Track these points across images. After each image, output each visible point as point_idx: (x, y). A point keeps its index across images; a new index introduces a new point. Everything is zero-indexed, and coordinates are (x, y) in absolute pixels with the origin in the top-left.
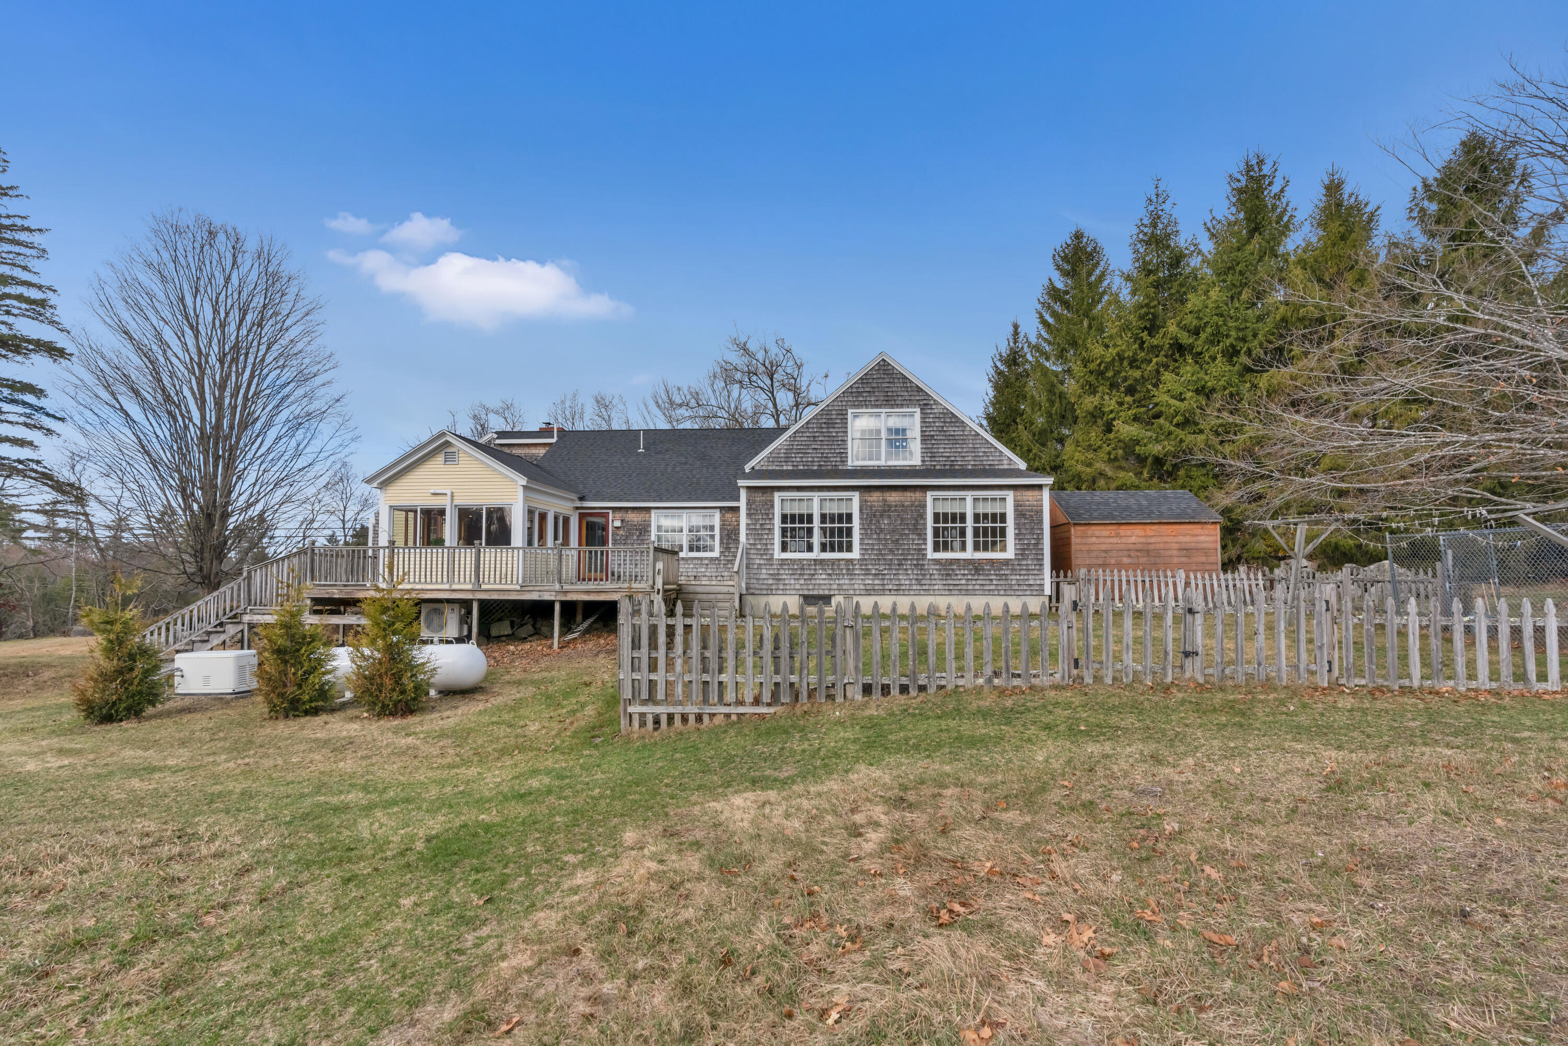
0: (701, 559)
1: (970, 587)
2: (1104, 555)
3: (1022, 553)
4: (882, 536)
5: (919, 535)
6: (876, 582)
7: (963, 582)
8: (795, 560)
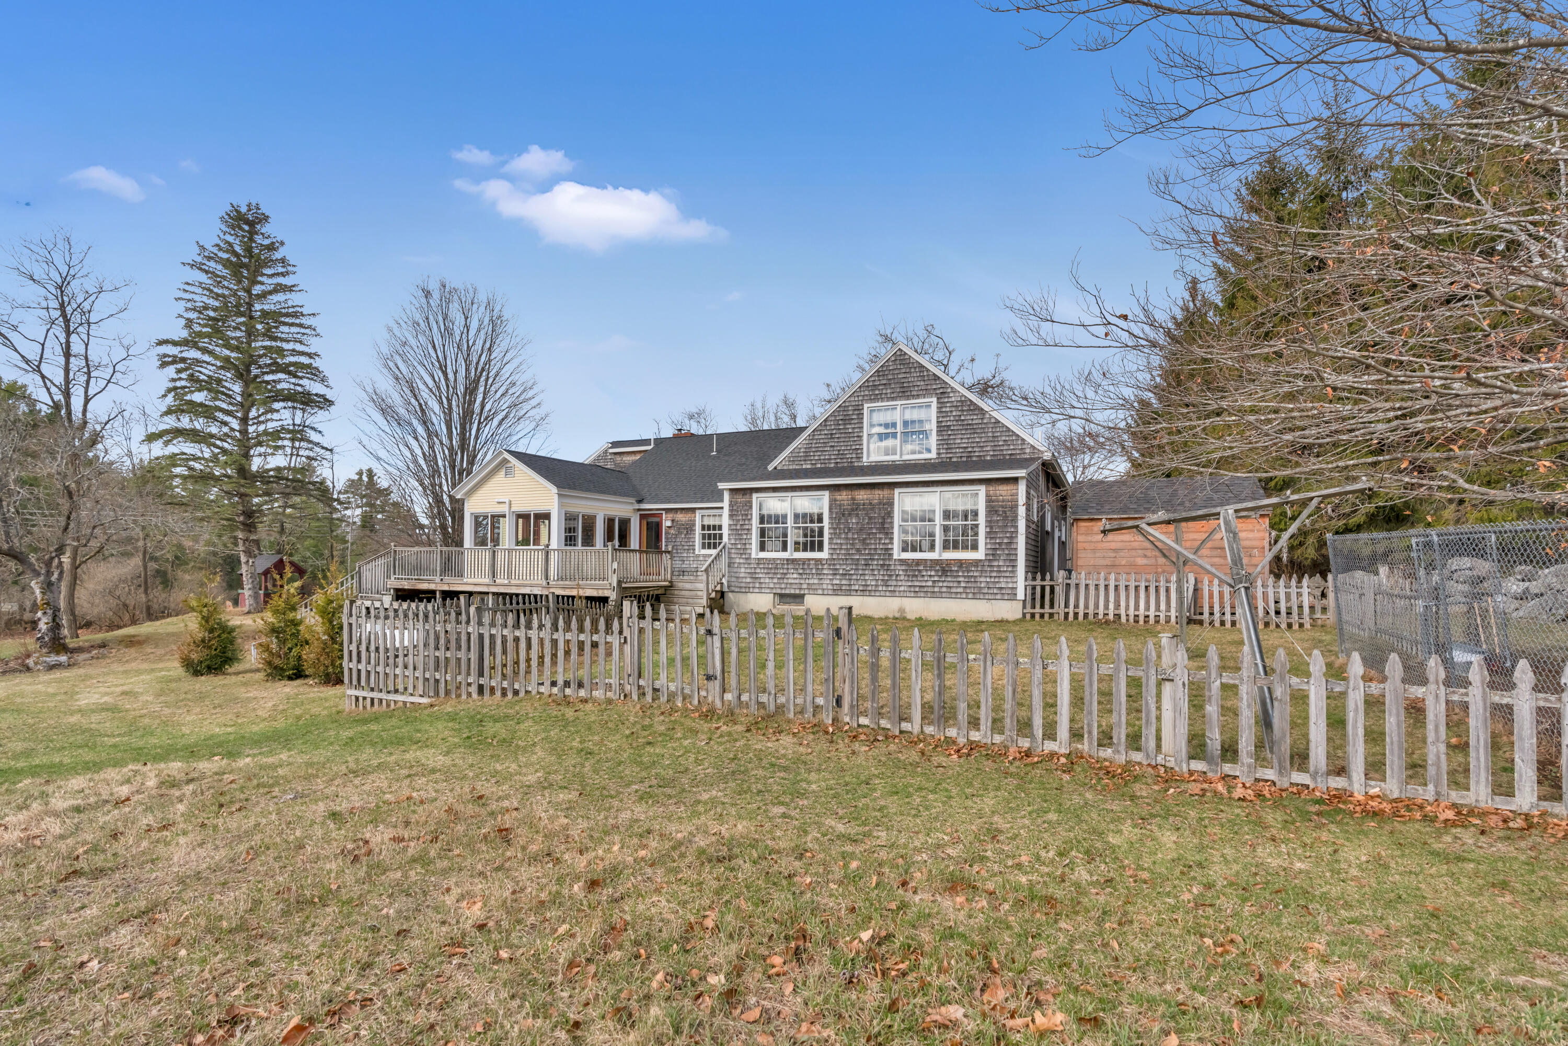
1: (936, 589)
2: (1113, 555)
3: (993, 554)
4: (850, 535)
5: (887, 534)
6: (844, 582)
7: (930, 584)
8: (770, 559)
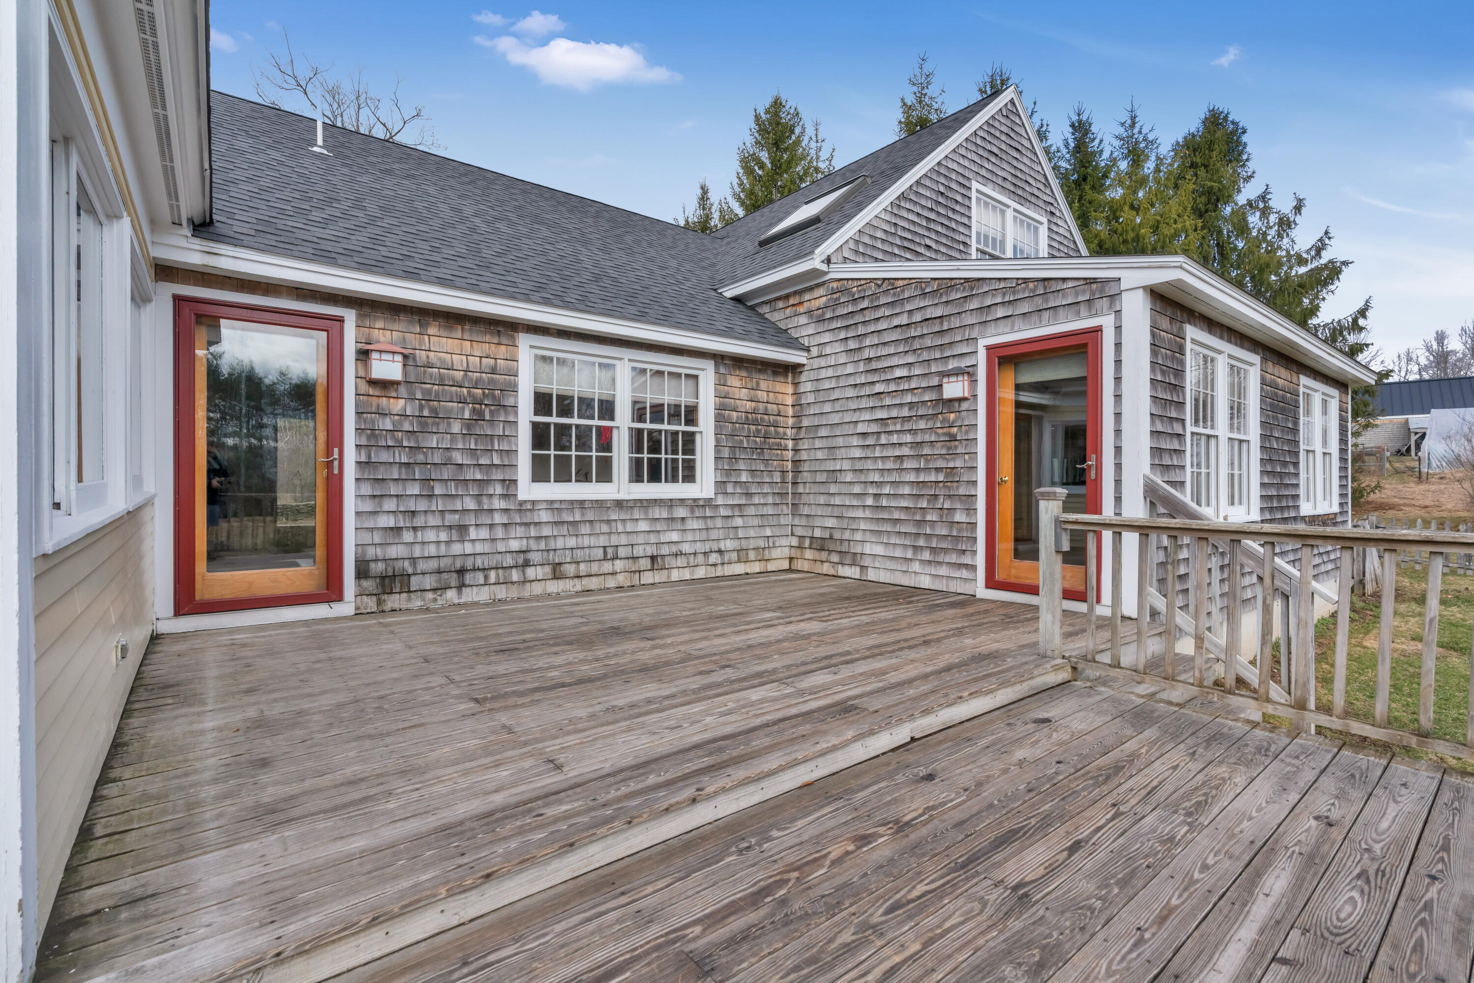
0: (670, 504)
